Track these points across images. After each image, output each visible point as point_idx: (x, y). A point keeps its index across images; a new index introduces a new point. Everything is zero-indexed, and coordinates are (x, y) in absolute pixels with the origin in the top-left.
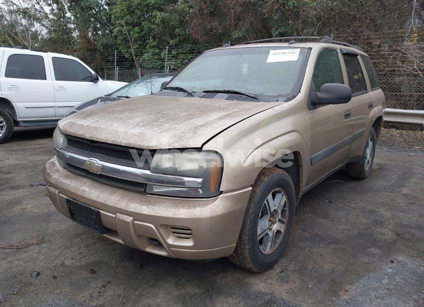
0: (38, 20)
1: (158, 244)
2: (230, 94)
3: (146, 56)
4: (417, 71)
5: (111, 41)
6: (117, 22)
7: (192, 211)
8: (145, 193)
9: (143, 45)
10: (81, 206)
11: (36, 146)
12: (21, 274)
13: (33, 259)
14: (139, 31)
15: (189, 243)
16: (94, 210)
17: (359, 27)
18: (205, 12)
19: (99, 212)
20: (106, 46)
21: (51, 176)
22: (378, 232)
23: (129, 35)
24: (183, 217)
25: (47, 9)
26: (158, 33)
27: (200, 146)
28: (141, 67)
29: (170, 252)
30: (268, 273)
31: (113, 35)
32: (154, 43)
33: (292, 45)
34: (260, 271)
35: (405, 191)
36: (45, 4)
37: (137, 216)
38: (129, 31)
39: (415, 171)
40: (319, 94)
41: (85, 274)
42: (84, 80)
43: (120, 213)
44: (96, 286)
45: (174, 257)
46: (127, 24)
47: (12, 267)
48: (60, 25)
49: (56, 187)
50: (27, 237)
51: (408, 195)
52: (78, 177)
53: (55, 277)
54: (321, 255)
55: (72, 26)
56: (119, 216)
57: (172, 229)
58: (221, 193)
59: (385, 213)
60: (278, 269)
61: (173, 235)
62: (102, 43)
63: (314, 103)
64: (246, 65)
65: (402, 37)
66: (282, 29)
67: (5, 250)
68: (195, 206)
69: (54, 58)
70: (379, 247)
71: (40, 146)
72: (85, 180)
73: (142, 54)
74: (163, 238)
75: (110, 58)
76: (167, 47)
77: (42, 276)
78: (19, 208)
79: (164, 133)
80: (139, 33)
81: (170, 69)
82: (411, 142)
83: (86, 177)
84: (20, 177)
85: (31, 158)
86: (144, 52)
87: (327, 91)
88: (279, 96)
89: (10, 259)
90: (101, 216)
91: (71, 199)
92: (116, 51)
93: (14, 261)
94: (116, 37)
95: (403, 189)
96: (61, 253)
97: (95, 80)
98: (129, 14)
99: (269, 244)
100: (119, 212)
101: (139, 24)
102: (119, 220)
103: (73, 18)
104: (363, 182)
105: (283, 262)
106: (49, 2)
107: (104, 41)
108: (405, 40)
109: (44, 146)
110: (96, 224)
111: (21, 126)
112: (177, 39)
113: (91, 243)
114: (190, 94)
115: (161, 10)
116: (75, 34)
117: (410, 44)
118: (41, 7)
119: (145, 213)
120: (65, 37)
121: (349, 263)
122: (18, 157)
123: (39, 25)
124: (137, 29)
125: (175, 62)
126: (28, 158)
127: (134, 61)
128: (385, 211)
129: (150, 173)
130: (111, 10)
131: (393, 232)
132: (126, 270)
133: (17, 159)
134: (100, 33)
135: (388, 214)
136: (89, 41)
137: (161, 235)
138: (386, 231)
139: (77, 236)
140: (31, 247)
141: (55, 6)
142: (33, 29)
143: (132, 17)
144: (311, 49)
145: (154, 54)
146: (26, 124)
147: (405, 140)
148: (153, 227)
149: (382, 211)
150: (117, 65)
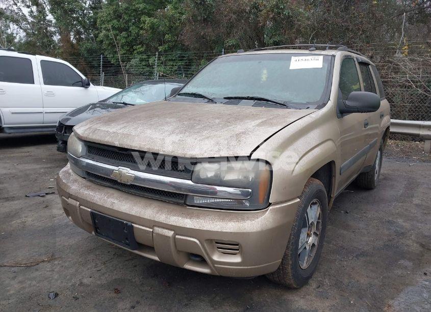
0: (16, 22)
1: (202, 261)
2: (256, 101)
3: (133, 62)
4: (409, 83)
5: (95, 45)
6: (103, 26)
7: (242, 225)
8: (185, 204)
9: (131, 51)
10: (110, 220)
11: (23, 154)
12: (36, 296)
13: (46, 279)
14: (126, 36)
15: (237, 259)
16: (126, 224)
17: (352, 38)
18: (199, 18)
19: (132, 226)
20: (90, 51)
21: (69, 187)
22: (403, 243)
23: (116, 40)
24: (232, 230)
25: (26, 11)
26: (147, 39)
27: (249, 155)
28: (128, 73)
29: (214, 269)
30: (304, 289)
31: (98, 39)
32: (141, 49)
33: (313, 52)
34: (298, 287)
35: (416, 201)
36: (23, 5)
37: (178, 230)
38: (116, 35)
39: (419, 181)
40: (348, 103)
41: (109, 294)
42: (73, 85)
43: (159, 227)
44: (124, 307)
45: (218, 274)
46: (114, 28)
47: (24, 288)
48: (41, 28)
49: (76, 199)
50: (35, 254)
51: (420, 206)
52: (102, 188)
53: (76, 298)
54: (353, 268)
55: (53, 29)
56: (158, 230)
57: (217, 244)
58: (270, 204)
59: (404, 224)
60: (313, 284)
61: (218, 251)
62: (86, 47)
63: (342, 111)
64: (265, 72)
65: (394, 49)
66: (276, 37)
67: (13, 269)
68: (243, 219)
69: (42, 62)
70: (410, 260)
71: (28, 154)
72: (111, 191)
73: (129, 60)
74: (208, 254)
75: (95, 63)
76: (157, 53)
77: (60, 296)
78: (19, 221)
79: (206, 140)
80: (126, 38)
81: (159, 76)
82: (408, 152)
83: (113, 188)
84: (13, 188)
85: (20, 167)
86: (130, 57)
87: (355, 99)
88: (308, 103)
89: (20, 278)
90: (135, 231)
91: (96, 212)
92: (101, 56)
93: (26, 281)
94: (102, 42)
95: (414, 199)
96: (76, 271)
97: (85, 85)
98: (116, 18)
99: (306, 258)
100: (156, 226)
101: (126, 30)
102: (158, 234)
103: (54, 21)
104: (372, 192)
105: (318, 276)
106: (28, 4)
107: (89, 45)
108: (396, 52)
109: (32, 154)
110: (127, 239)
111: (6, 133)
112: (166, 46)
113: (108, 259)
114: (211, 101)
115: (150, 15)
116: (56, 38)
117: (401, 56)
118: (19, 9)
119: (188, 226)
120: (45, 40)
121: (384, 277)
122: (6, 165)
123: (16, 27)
124: (124, 34)
125: (165, 68)
126: (17, 167)
127: (120, 66)
128: (404, 222)
129: (193, 183)
130: (95, 14)
131: (417, 243)
132: (152, 289)
133: (5, 168)
134: (83, 36)
135: (407, 225)
136: (72, 45)
137: (205, 250)
138: (410, 242)
139: (90, 251)
140: (41, 265)
141: (34, 8)
142: (9, 31)
143: (119, 22)
144: (334, 56)
145: (141, 60)
146: (12, 131)
147: (402, 150)
148: (198, 242)
149: (400, 221)
150: (103, 71)
